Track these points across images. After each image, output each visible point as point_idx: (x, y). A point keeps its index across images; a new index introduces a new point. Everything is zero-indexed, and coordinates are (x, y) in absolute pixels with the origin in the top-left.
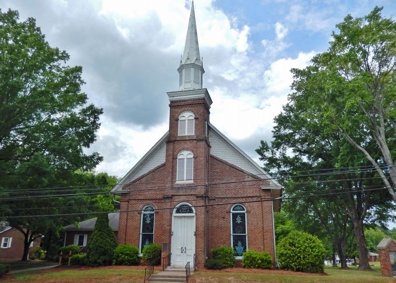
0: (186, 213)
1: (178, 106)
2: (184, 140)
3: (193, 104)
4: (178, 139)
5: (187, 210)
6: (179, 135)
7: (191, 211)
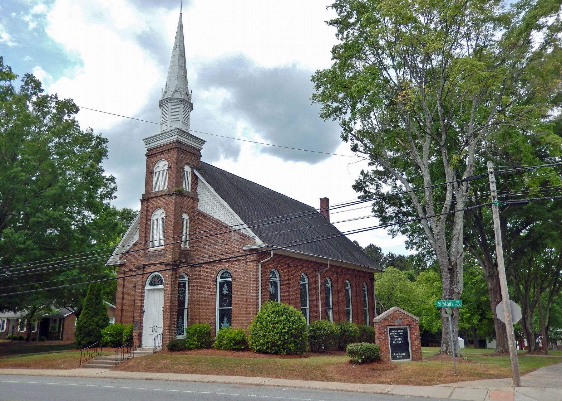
0: (157, 285)
1: (153, 154)
2: (158, 196)
3: (167, 150)
4: (152, 196)
5: (159, 281)
6: (154, 191)
7: (161, 283)
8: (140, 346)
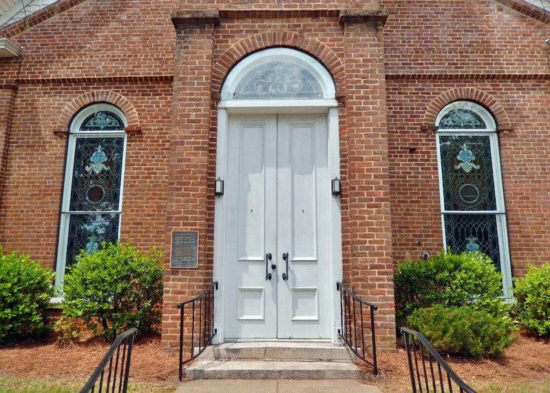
8: (207, 338)
